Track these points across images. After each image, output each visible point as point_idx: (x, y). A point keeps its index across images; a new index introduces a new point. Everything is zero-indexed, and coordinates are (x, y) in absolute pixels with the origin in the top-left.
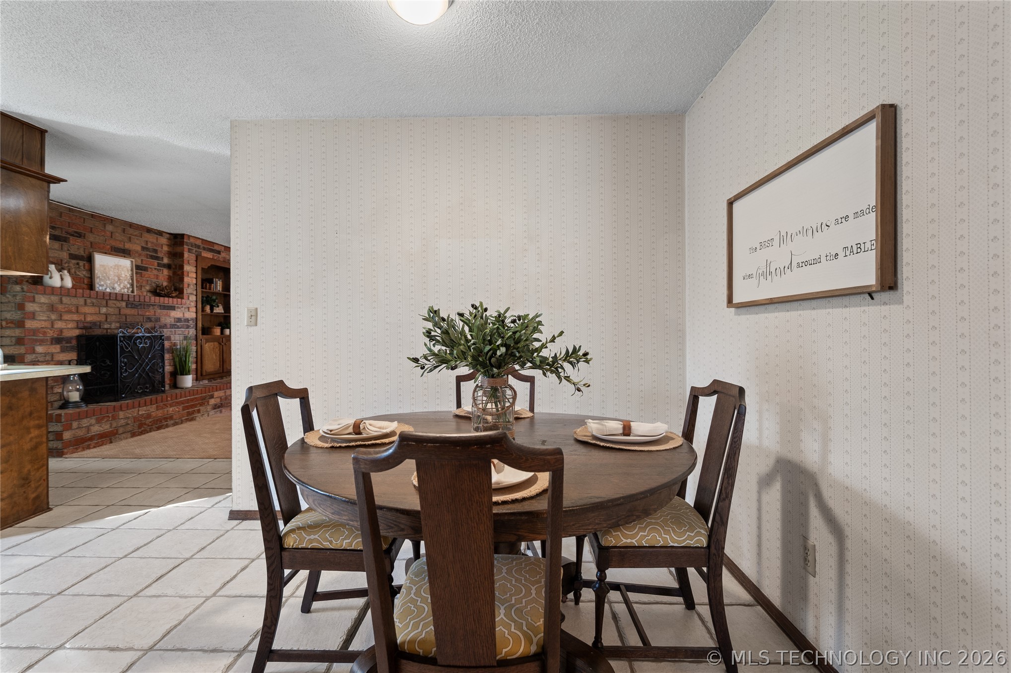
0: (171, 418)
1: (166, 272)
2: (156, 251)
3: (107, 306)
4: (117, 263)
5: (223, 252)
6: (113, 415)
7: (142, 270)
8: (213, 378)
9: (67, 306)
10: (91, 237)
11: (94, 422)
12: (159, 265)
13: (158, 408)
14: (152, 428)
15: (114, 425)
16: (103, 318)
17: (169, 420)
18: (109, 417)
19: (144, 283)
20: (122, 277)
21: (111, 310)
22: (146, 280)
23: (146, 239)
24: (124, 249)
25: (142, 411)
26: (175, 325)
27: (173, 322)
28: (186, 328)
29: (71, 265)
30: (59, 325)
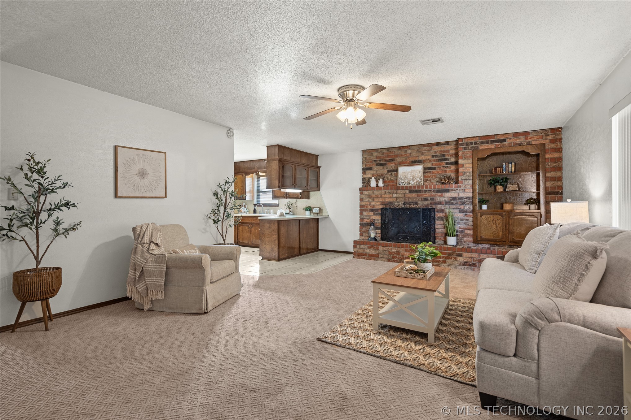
1: (453, 167)
2: (444, 156)
3: (397, 193)
4: (412, 169)
5: (510, 139)
7: (432, 170)
9: (376, 195)
10: (399, 160)
11: (367, 248)
12: (447, 164)
15: (377, 252)
16: (395, 200)
19: (434, 177)
20: (415, 176)
21: (399, 195)
22: (435, 176)
23: (435, 150)
24: (419, 161)
25: (394, 250)
26: (450, 202)
27: (447, 200)
28: (462, 204)
29: (388, 175)
30: (373, 203)
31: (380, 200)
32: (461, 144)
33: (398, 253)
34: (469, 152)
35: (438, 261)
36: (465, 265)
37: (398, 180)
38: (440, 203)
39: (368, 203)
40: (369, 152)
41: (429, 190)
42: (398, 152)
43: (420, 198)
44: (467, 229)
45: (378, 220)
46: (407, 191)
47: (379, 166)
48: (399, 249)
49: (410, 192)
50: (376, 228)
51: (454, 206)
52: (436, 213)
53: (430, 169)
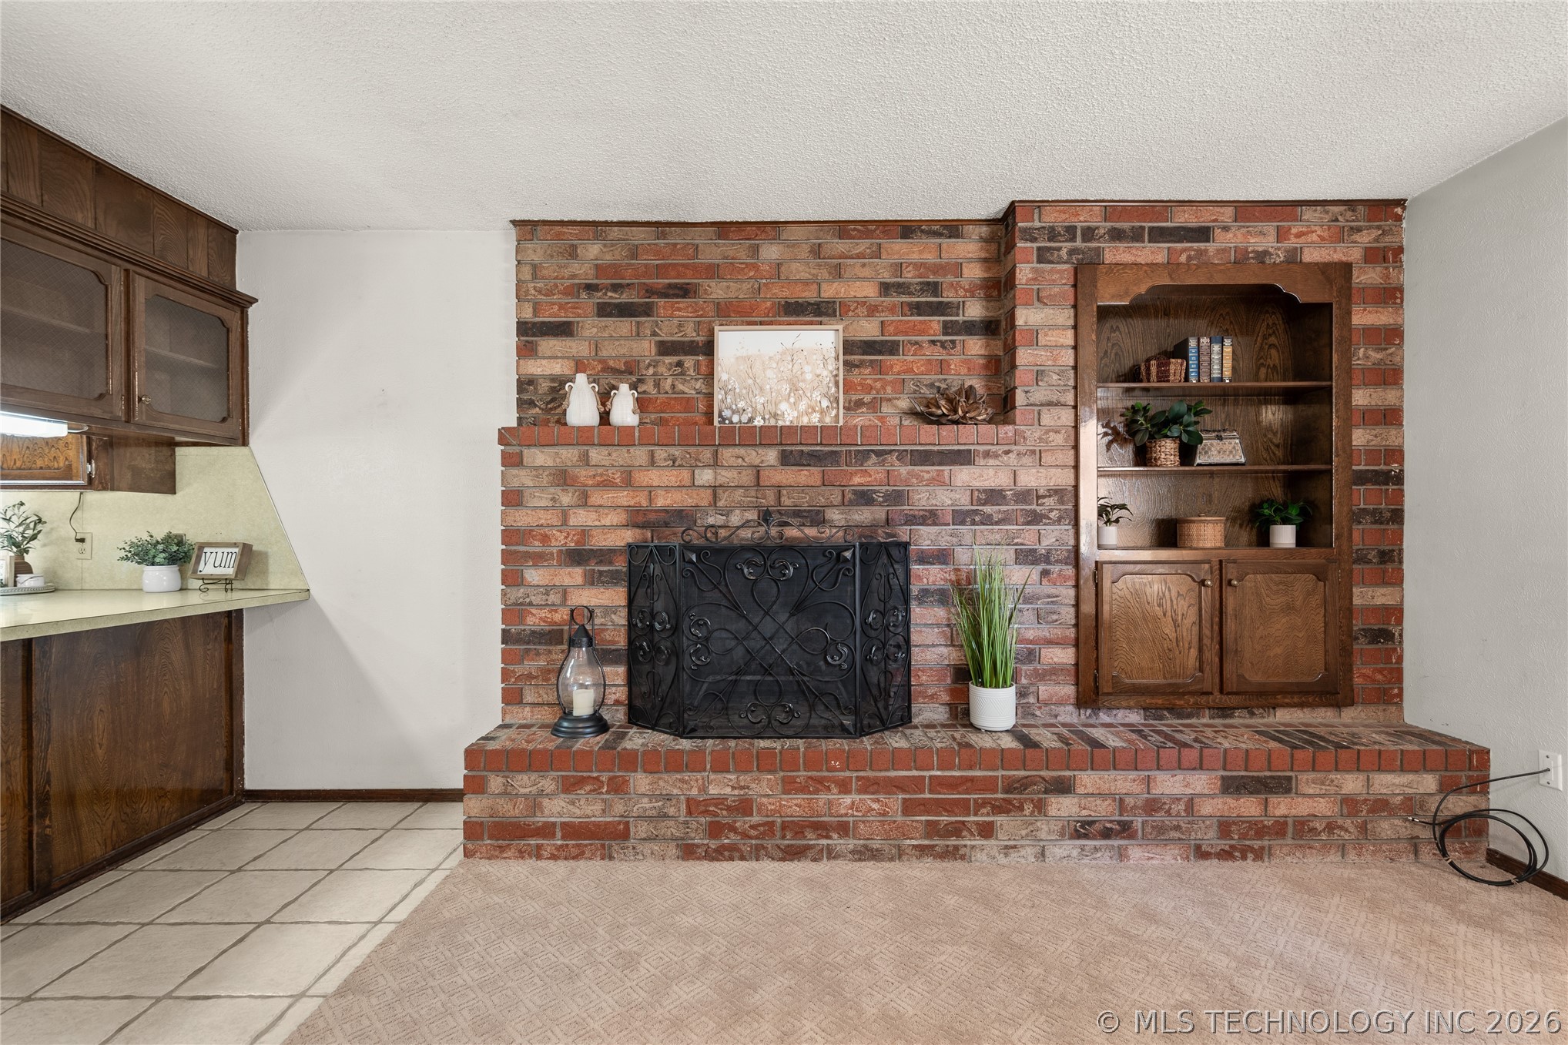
0: (844, 829)
1: (976, 346)
2: (934, 288)
3: (715, 464)
4: (789, 346)
5: (1226, 229)
6: (611, 779)
7: (880, 353)
8: (1171, 709)
9: (600, 470)
10: (717, 290)
11: (553, 787)
12: (947, 328)
13: (789, 786)
14: (763, 847)
15: (619, 808)
16: (704, 498)
17: (835, 836)
18: (602, 782)
19: (889, 389)
20: (804, 381)
21: (726, 476)
22: (893, 383)
23: (895, 259)
24: (818, 304)
25: (721, 786)
26: (976, 512)
27: (964, 502)
28: (1028, 523)
29: (662, 369)
30: (581, 518)
31: (624, 497)
32: (1025, 230)
33: (745, 806)
34: (1059, 276)
35: (957, 830)
36: (1086, 836)
37: (718, 396)
38: (931, 517)
39: (552, 518)
40: (558, 237)
41: (878, 454)
42: (712, 252)
43: (837, 491)
44: (1050, 642)
45: (608, 610)
46: (771, 456)
47: (610, 315)
48: (745, 779)
49: (786, 459)
50: (601, 656)
51: (995, 532)
52: (915, 567)
53: (870, 347)
